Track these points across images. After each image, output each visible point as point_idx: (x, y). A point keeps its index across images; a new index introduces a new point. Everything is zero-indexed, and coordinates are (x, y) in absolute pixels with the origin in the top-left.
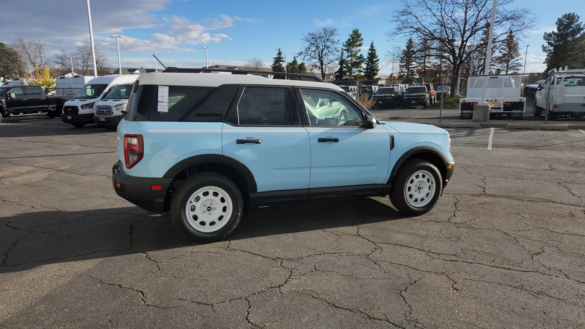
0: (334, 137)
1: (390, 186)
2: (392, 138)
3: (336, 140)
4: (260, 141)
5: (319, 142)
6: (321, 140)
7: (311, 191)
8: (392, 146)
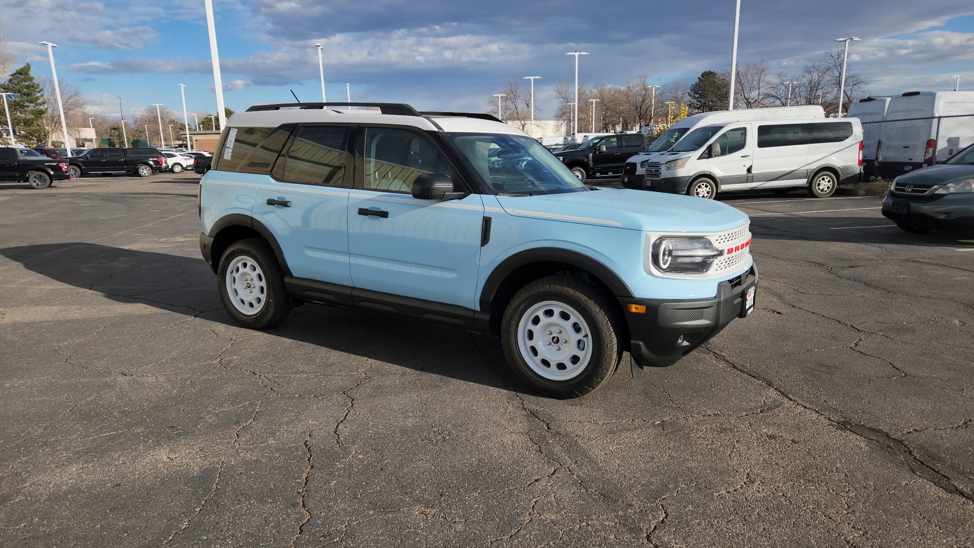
0: (383, 208)
1: (486, 317)
2: (487, 222)
3: (384, 215)
4: (289, 204)
5: (359, 213)
6: (362, 212)
7: (355, 293)
8: (485, 238)
